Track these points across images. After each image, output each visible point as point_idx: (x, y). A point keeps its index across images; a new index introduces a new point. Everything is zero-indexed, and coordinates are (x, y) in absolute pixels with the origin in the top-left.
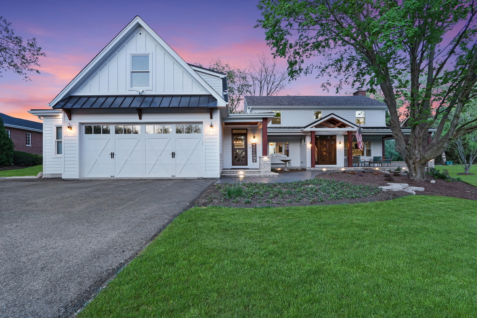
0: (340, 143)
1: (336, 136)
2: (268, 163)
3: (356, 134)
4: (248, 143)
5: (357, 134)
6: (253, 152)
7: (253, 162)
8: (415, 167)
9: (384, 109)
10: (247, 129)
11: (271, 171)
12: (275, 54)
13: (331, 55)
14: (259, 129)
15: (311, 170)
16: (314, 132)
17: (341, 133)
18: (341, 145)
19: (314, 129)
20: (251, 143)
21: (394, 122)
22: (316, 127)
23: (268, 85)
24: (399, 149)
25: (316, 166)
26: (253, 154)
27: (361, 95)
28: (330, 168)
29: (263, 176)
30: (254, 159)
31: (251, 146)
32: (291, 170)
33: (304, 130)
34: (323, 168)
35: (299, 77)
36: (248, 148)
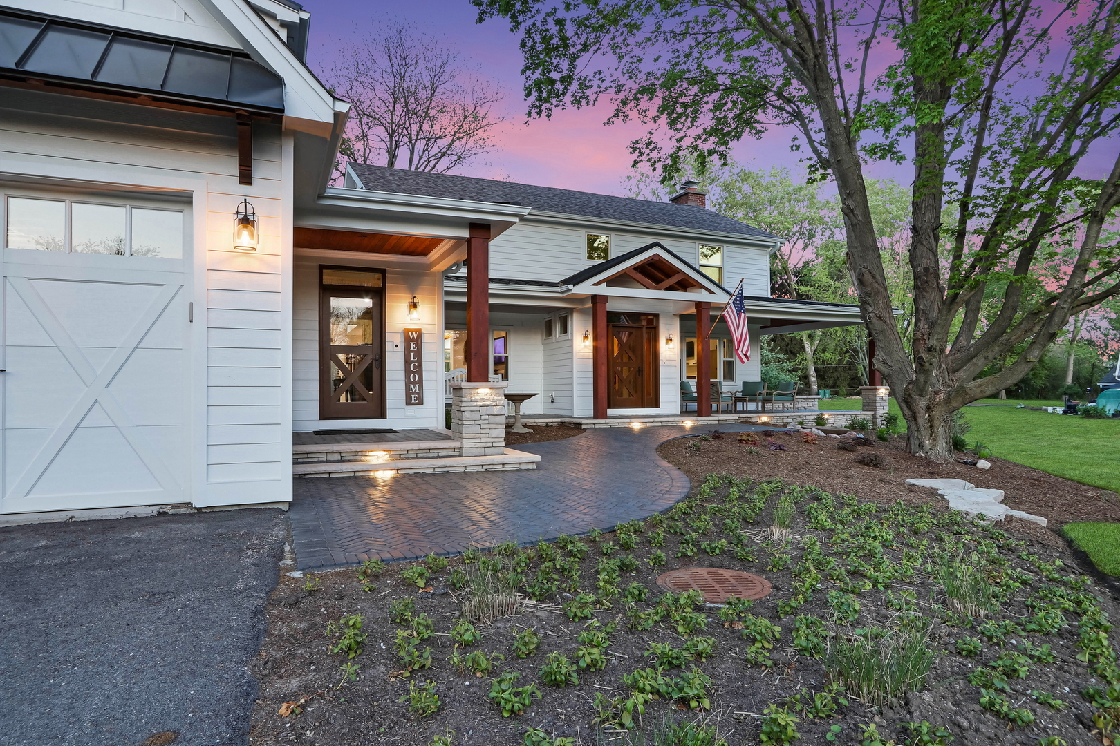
0: (671, 340)
1: (656, 316)
2: (496, 410)
3: (725, 313)
4: (389, 328)
5: (731, 315)
6: (407, 362)
7: (409, 403)
8: (931, 420)
9: (768, 247)
10: (383, 272)
11: (507, 445)
12: (484, 5)
13: (640, 60)
14: (434, 274)
15: (597, 426)
16: (604, 299)
17: (671, 308)
18: (671, 345)
19: (603, 290)
20: (400, 327)
21: (874, 277)
22: (611, 282)
23: (413, 148)
24: (885, 363)
25: (610, 412)
26: (408, 372)
27: (694, 204)
28: (652, 420)
29: (479, 469)
30: (413, 393)
31: (399, 340)
32: (535, 427)
33: (573, 292)
34: (632, 420)
35: (560, 107)
36: (389, 347)
